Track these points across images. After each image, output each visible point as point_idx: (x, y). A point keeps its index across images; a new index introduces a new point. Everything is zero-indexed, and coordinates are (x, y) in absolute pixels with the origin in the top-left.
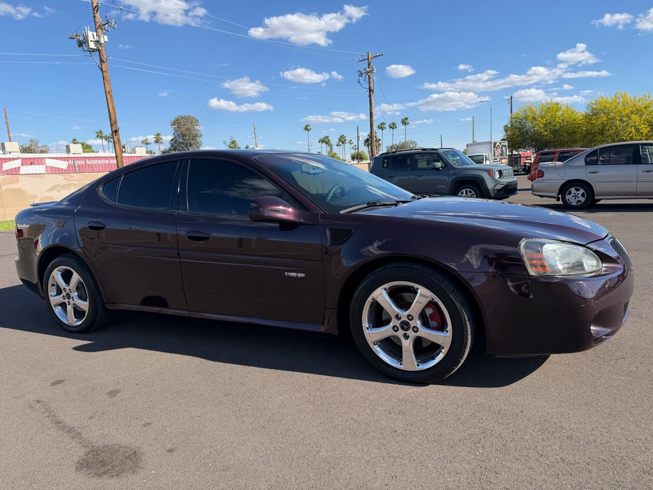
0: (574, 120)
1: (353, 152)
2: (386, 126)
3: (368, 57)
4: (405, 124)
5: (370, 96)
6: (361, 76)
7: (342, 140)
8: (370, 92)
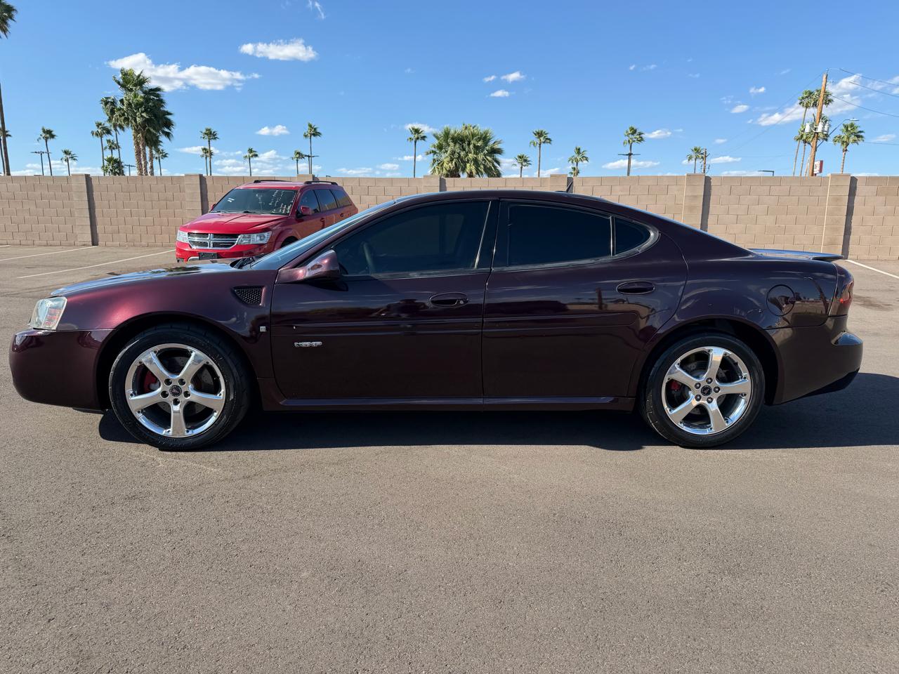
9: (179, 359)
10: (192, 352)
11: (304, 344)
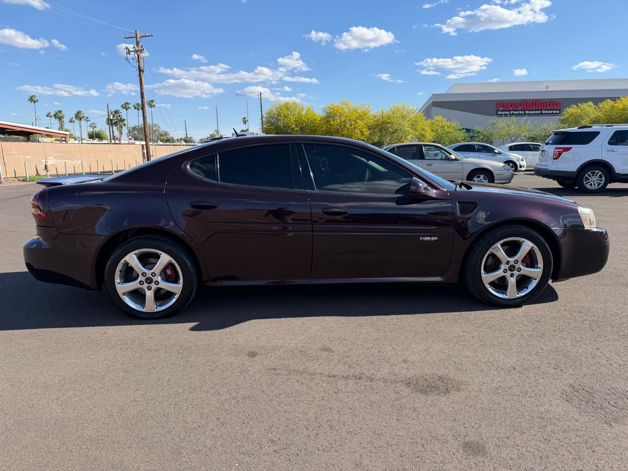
0: (315, 120)
1: (91, 130)
2: (131, 106)
3: (136, 35)
4: (151, 107)
5: (140, 75)
6: (129, 54)
7: (79, 116)
8: (140, 72)
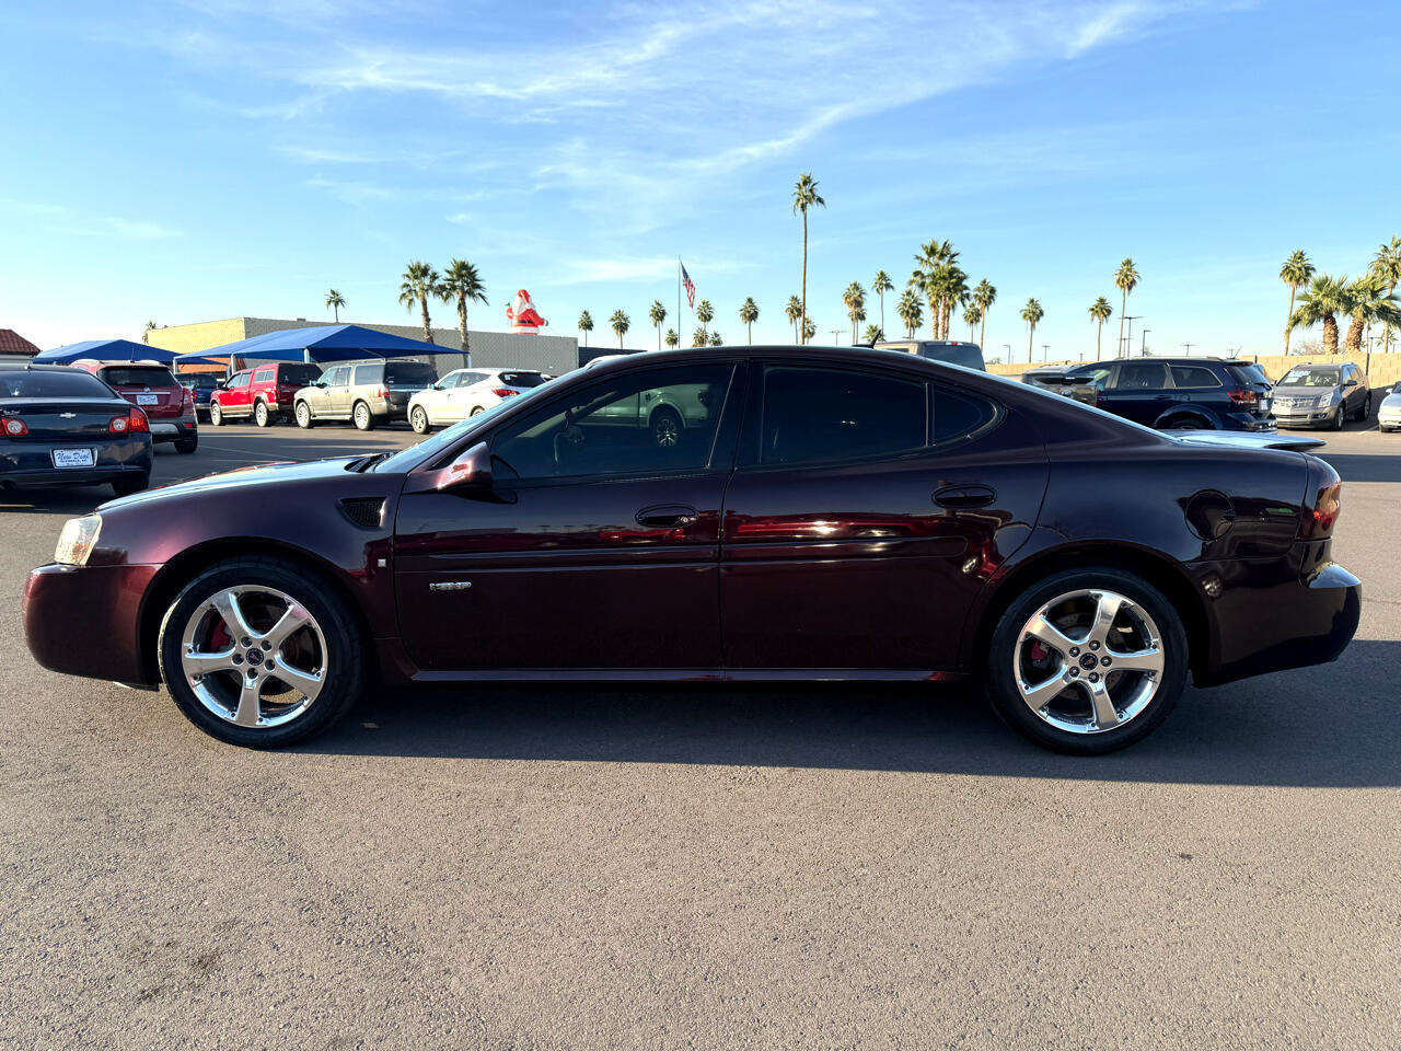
9: (271, 608)
10: (289, 604)
11: (443, 585)
